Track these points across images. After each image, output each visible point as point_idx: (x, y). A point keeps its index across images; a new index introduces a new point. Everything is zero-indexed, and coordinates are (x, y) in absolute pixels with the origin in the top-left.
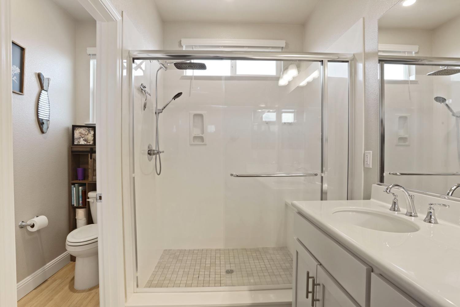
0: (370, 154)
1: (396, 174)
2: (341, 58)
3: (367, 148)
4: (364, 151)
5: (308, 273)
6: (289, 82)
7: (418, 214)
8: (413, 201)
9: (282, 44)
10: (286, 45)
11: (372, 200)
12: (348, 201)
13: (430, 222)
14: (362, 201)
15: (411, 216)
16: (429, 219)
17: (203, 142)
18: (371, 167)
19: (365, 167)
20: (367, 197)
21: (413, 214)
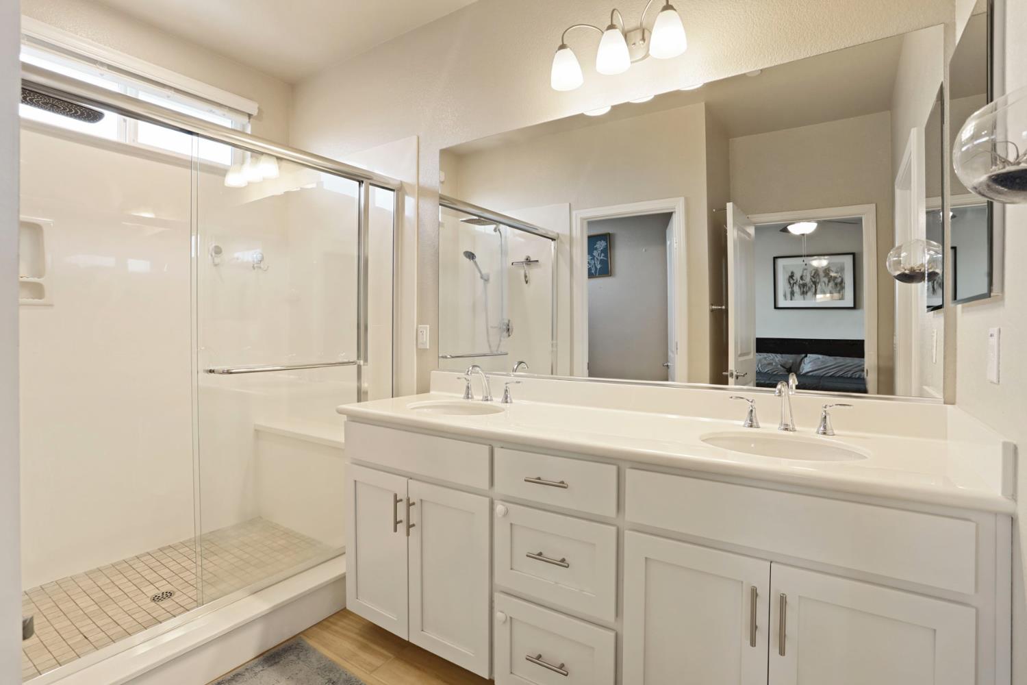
0: (426, 330)
1: (446, 357)
2: (375, 181)
3: (421, 321)
4: (417, 326)
5: (396, 496)
6: (249, 183)
7: (494, 399)
8: (488, 383)
9: (252, 108)
10: (258, 113)
11: (432, 392)
12: (394, 398)
13: (507, 402)
14: (416, 396)
15: (487, 400)
16: (506, 400)
17: (40, 299)
18: (428, 347)
19: (419, 347)
20: (424, 389)
21: (489, 398)
